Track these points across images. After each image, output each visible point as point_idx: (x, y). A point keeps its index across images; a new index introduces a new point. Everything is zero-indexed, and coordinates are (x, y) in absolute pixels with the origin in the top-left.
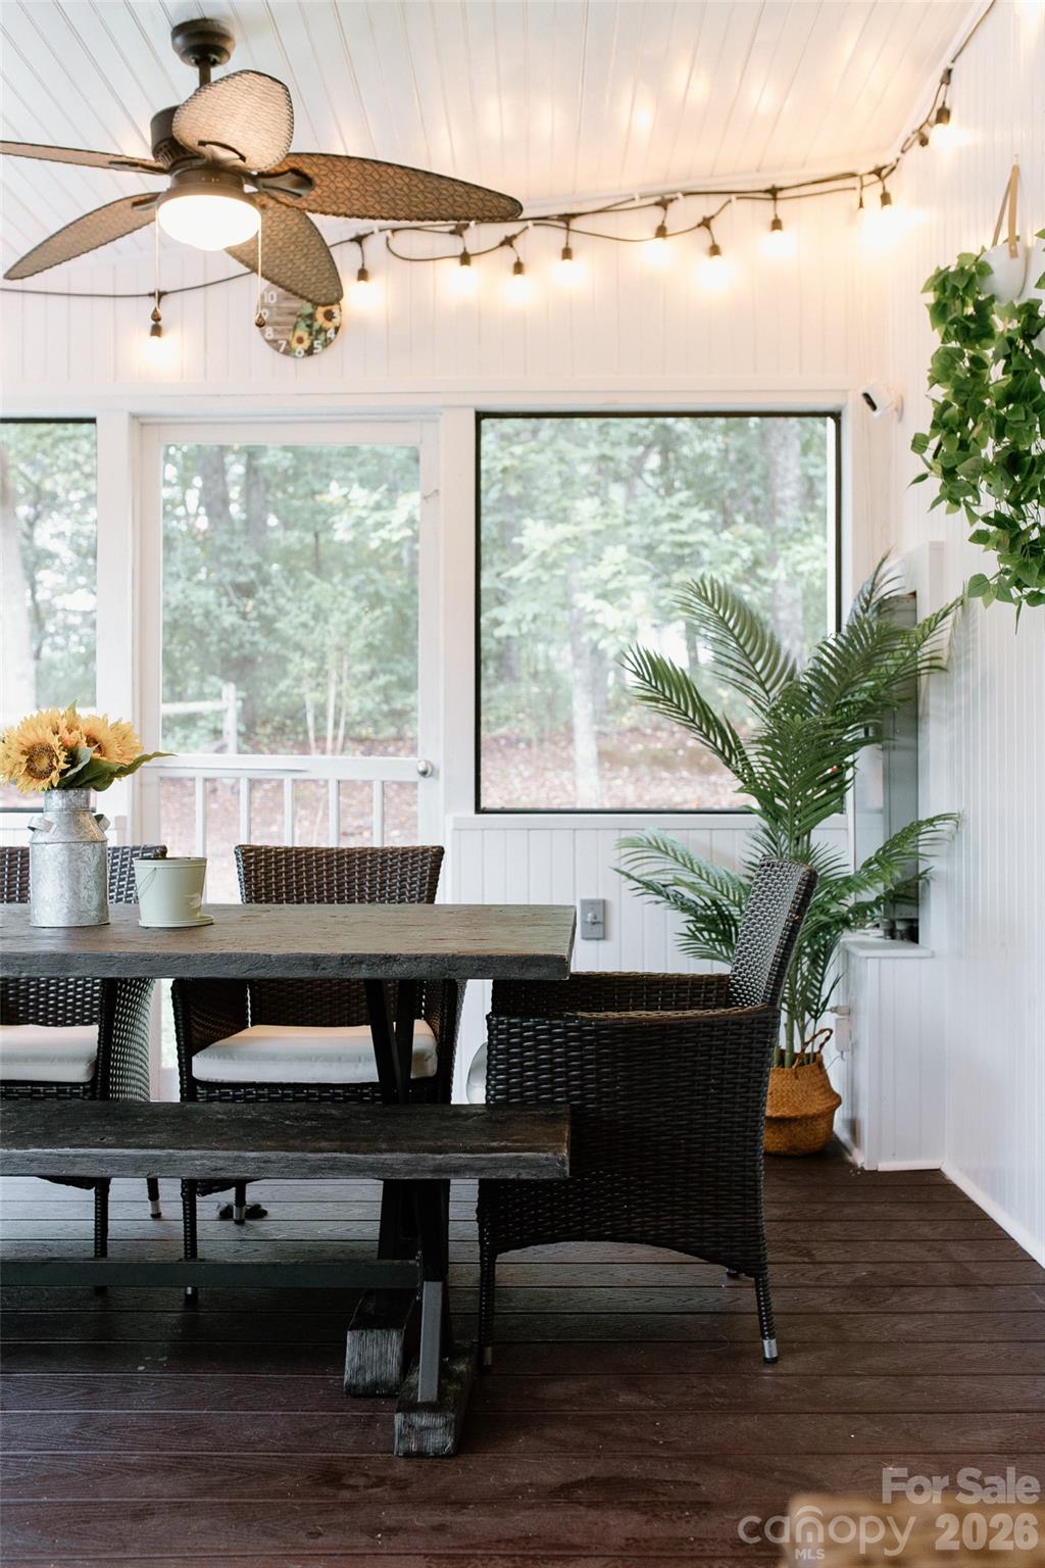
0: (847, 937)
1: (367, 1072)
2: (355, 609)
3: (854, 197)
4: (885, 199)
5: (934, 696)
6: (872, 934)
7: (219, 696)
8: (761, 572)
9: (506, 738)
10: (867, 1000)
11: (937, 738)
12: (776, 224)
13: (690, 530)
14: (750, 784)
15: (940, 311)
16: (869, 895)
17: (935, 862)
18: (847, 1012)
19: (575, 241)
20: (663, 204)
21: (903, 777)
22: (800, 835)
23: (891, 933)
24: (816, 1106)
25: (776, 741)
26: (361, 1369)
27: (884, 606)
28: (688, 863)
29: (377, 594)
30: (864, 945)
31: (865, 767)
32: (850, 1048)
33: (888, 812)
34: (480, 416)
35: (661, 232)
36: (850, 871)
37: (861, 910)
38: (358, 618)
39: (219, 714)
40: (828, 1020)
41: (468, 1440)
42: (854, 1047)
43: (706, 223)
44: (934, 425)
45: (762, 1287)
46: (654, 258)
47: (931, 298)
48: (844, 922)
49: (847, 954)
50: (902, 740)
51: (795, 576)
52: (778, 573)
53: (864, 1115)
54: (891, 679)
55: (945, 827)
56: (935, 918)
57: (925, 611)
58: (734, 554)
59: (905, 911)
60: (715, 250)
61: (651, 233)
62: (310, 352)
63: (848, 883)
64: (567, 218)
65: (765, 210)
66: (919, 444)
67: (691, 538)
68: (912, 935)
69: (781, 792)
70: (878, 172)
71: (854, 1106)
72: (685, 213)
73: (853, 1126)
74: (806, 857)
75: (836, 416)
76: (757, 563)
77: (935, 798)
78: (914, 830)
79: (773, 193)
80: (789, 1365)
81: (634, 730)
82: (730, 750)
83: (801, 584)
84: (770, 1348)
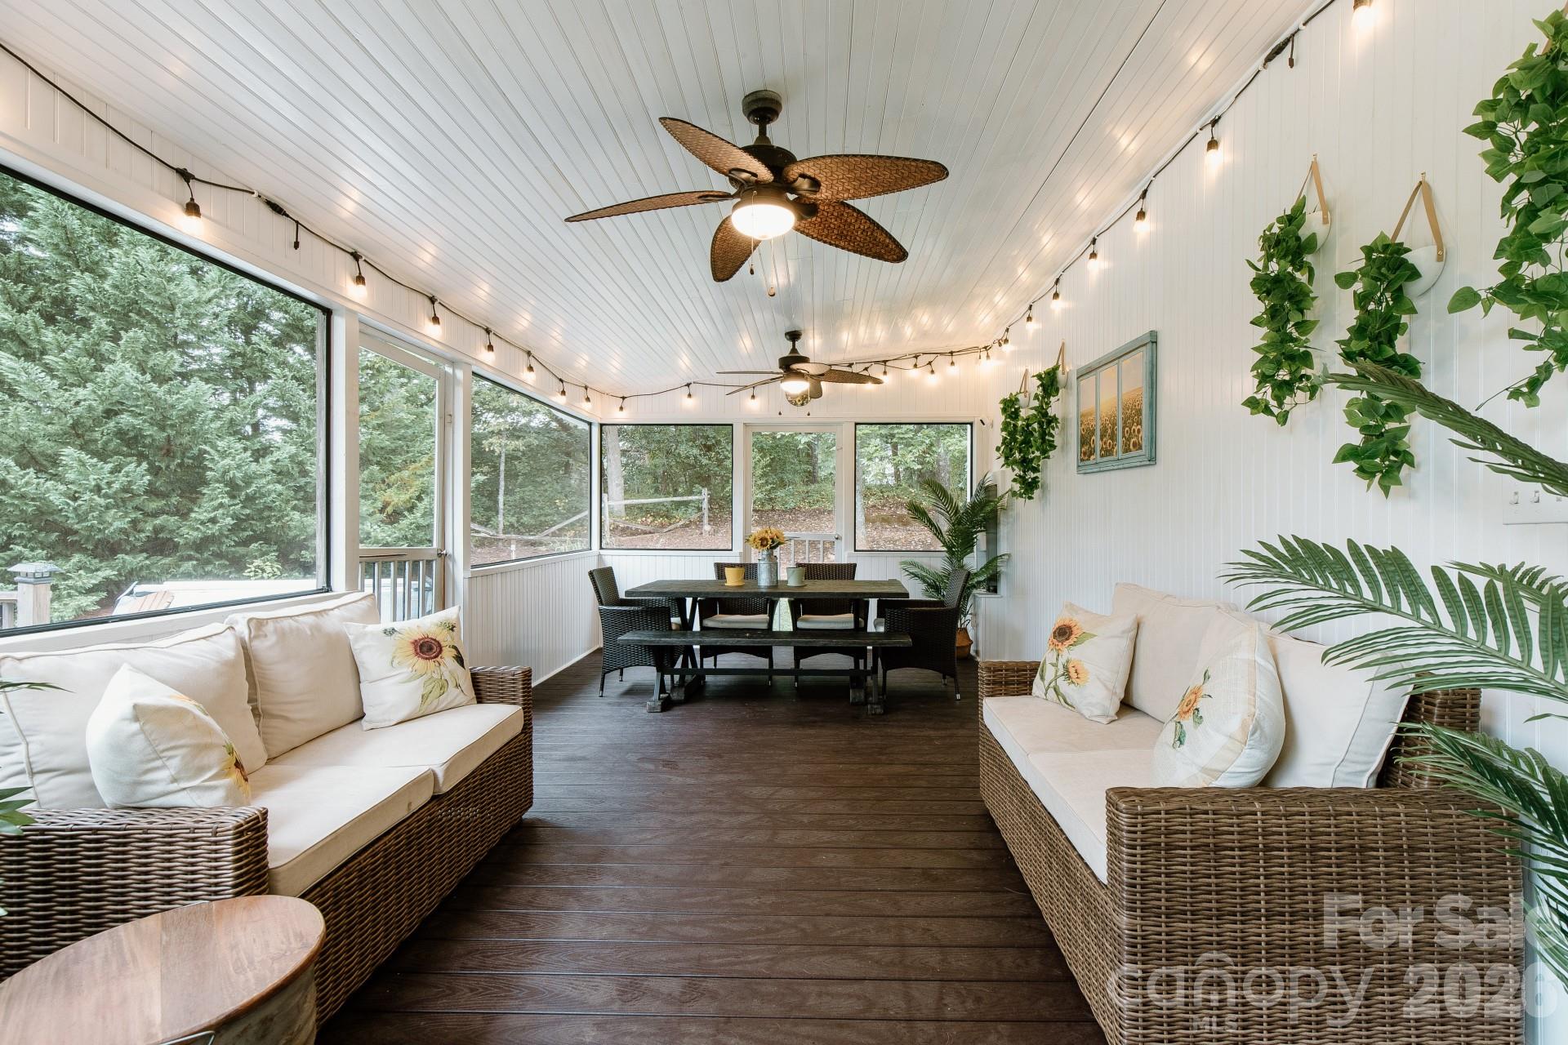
0: (975, 591)
1: (851, 626)
2: (758, 457)
3: (978, 355)
4: (988, 356)
5: (1002, 518)
6: (983, 591)
7: (700, 493)
8: (934, 449)
9: (818, 509)
10: (981, 611)
11: (1003, 530)
12: (952, 363)
13: (906, 433)
14: (945, 544)
15: (1004, 410)
16: (982, 578)
17: (1002, 569)
18: (975, 615)
19: (888, 369)
20: (916, 357)
21: (993, 542)
22: (960, 559)
23: (989, 590)
24: (965, 643)
25: (953, 532)
26: (854, 698)
27: (987, 489)
28: (923, 568)
29: (762, 447)
30: (980, 592)
31: (981, 538)
32: (976, 626)
33: (987, 552)
34: (856, 424)
35: (915, 366)
36: (975, 571)
37: (979, 583)
38: (759, 461)
39: (701, 501)
40: (969, 617)
41: (886, 712)
42: (977, 626)
43: (930, 363)
44: (1003, 444)
45: (956, 681)
46: (914, 373)
47: (1002, 406)
48: (974, 587)
49: (975, 596)
50: (992, 531)
51: (947, 452)
52: (941, 450)
53: (980, 649)
54: (989, 513)
55: (1006, 557)
56: (1003, 586)
57: (1000, 493)
58: (923, 442)
59: (993, 584)
60: (932, 372)
61: (912, 367)
62: (802, 404)
63: (976, 574)
64: (885, 362)
65: (949, 358)
66: (998, 449)
67: (906, 436)
68: (995, 591)
69: (954, 546)
70: (985, 348)
71: (977, 645)
72: (923, 360)
73: (977, 652)
74: (962, 567)
75: (971, 424)
76: (932, 445)
77: (1003, 549)
78: (996, 558)
79: (951, 353)
80: (963, 701)
81: (874, 506)
82: (938, 532)
83: (950, 455)
84: (958, 696)
